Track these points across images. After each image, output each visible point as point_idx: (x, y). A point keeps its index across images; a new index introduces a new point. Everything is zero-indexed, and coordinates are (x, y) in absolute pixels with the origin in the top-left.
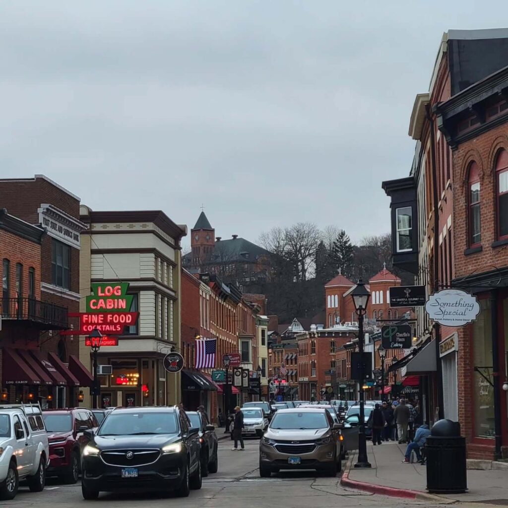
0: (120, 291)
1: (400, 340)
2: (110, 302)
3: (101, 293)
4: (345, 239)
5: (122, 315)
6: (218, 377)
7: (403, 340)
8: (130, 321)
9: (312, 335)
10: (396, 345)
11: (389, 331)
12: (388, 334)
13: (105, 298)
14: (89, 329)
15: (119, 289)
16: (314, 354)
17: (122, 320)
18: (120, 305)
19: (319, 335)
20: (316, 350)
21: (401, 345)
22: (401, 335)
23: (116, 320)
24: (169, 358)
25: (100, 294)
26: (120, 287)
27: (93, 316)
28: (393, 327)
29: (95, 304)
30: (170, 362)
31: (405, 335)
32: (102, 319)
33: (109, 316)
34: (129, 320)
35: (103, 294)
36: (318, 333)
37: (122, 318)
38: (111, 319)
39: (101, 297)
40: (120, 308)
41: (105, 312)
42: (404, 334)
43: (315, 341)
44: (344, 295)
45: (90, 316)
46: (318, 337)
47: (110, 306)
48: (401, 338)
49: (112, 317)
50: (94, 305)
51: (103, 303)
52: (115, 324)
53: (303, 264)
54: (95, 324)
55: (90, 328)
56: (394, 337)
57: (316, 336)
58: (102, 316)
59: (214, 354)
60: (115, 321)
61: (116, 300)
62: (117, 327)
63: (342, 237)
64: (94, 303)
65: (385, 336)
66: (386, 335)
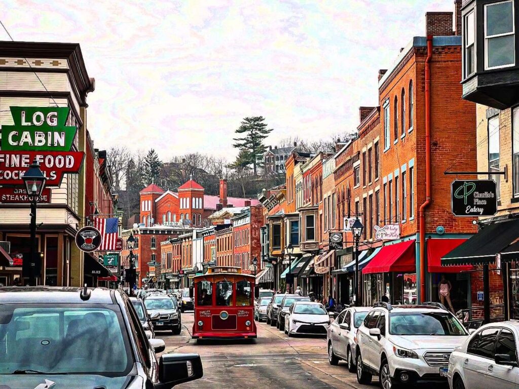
0: (55, 119)
1: (480, 203)
2: (40, 136)
3: (26, 121)
4: (154, 156)
5: (60, 157)
6: (110, 262)
7: (484, 202)
8: (71, 166)
9: (136, 233)
10: (474, 210)
11: (463, 189)
12: (461, 193)
13: (33, 130)
14: (5, 176)
15: (54, 116)
16: (137, 249)
17: (60, 163)
18: (55, 141)
19: (142, 232)
20: (139, 245)
21: (481, 210)
22: (481, 196)
23: (49, 163)
24: (83, 233)
25: (24, 123)
26: (56, 113)
27: (13, 156)
28: (469, 184)
29: (16, 138)
30: (85, 238)
31: (487, 195)
32: (28, 161)
33: (38, 157)
34: (70, 163)
35: (30, 124)
36: (141, 230)
37: (60, 160)
38: (42, 161)
39: (26, 128)
40: (56, 145)
41: (31, 151)
42: (486, 193)
43: (138, 238)
44: (156, 201)
45: (8, 156)
46: (141, 234)
47: (40, 141)
48: (480, 199)
49: (44, 159)
50: (13, 140)
51: (29, 136)
52: (49, 171)
53: (117, 176)
54: (15, 168)
55: (8, 175)
56: (471, 199)
57: (139, 233)
58: (28, 156)
59: (115, 234)
60: (48, 165)
61: (50, 133)
62: (52, 174)
63: (151, 154)
64: (13, 136)
65: (457, 197)
66: (459, 194)
